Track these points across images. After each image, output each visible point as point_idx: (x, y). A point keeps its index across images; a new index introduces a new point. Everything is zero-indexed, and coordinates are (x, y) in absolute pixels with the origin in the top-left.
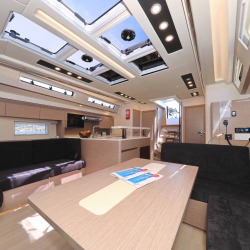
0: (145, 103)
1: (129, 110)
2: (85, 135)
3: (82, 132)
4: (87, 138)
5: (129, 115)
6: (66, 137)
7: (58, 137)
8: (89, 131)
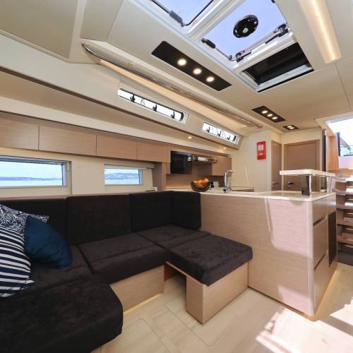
0: (296, 128)
1: (263, 143)
2: (201, 186)
3: (195, 182)
4: (203, 191)
5: (264, 151)
6: (169, 188)
7: (156, 189)
8: (207, 180)
